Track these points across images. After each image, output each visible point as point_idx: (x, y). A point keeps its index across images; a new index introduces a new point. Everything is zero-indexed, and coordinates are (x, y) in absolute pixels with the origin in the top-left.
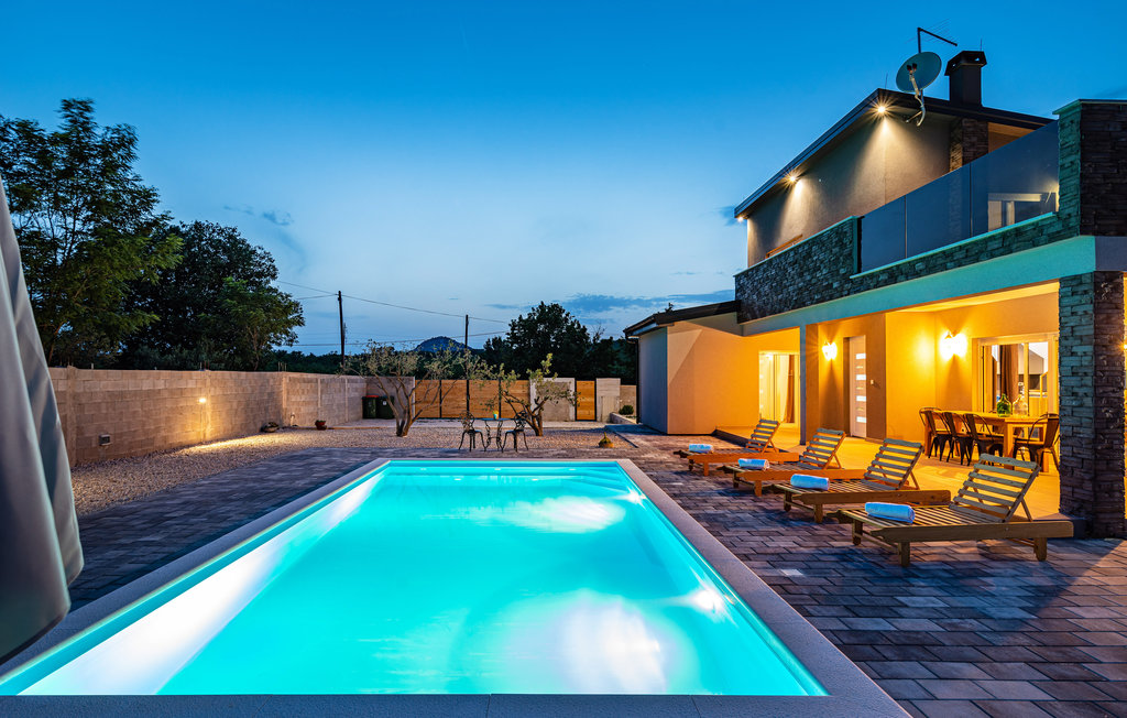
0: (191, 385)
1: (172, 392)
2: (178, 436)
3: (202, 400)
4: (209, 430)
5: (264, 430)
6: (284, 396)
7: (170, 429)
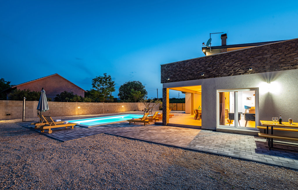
0: (121, 104)
1: (118, 105)
2: (119, 111)
3: (123, 106)
4: (124, 110)
5: (134, 111)
6: (139, 106)
7: (118, 110)
